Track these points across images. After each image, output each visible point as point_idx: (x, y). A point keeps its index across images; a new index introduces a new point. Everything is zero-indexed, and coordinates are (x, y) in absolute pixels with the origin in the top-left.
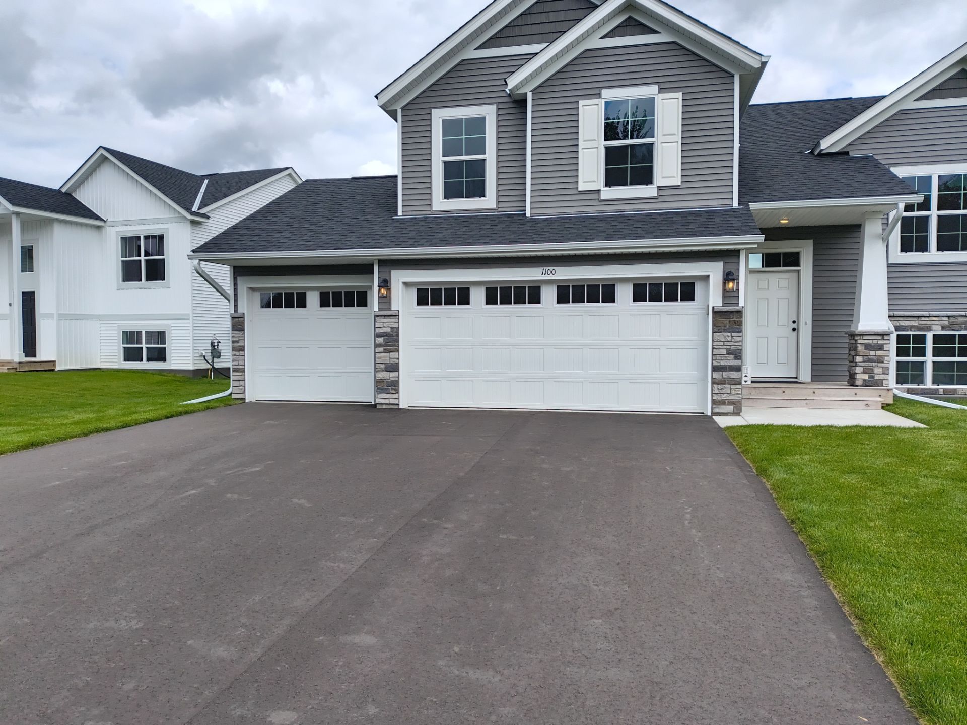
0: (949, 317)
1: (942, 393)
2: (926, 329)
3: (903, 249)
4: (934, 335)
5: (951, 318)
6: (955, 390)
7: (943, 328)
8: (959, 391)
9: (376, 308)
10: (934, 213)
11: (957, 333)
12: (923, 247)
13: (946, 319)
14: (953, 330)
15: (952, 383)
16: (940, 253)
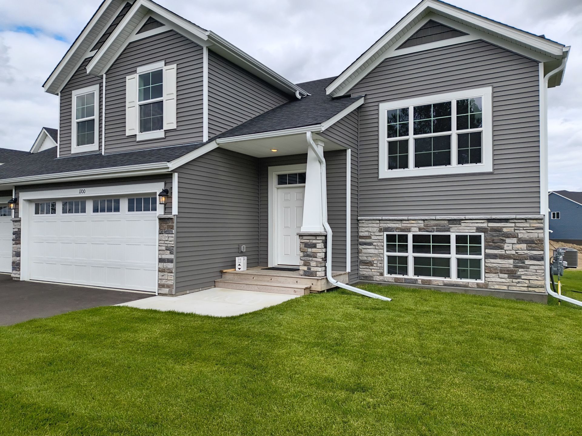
0: (424, 220)
1: (420, 283)
2: (407, 231)
3: (391, 167)
4: (413, 235)
5: (426, 222)
6: (430, 280)
7: (420, 229)
8: (434, 282)
9: (13, 217)
10: (411, 137)
11: (431, 234)
12: (404, 165)
13: (422, 222)
14: (427, 231)
15: (429, 275)
16: (417, 168)
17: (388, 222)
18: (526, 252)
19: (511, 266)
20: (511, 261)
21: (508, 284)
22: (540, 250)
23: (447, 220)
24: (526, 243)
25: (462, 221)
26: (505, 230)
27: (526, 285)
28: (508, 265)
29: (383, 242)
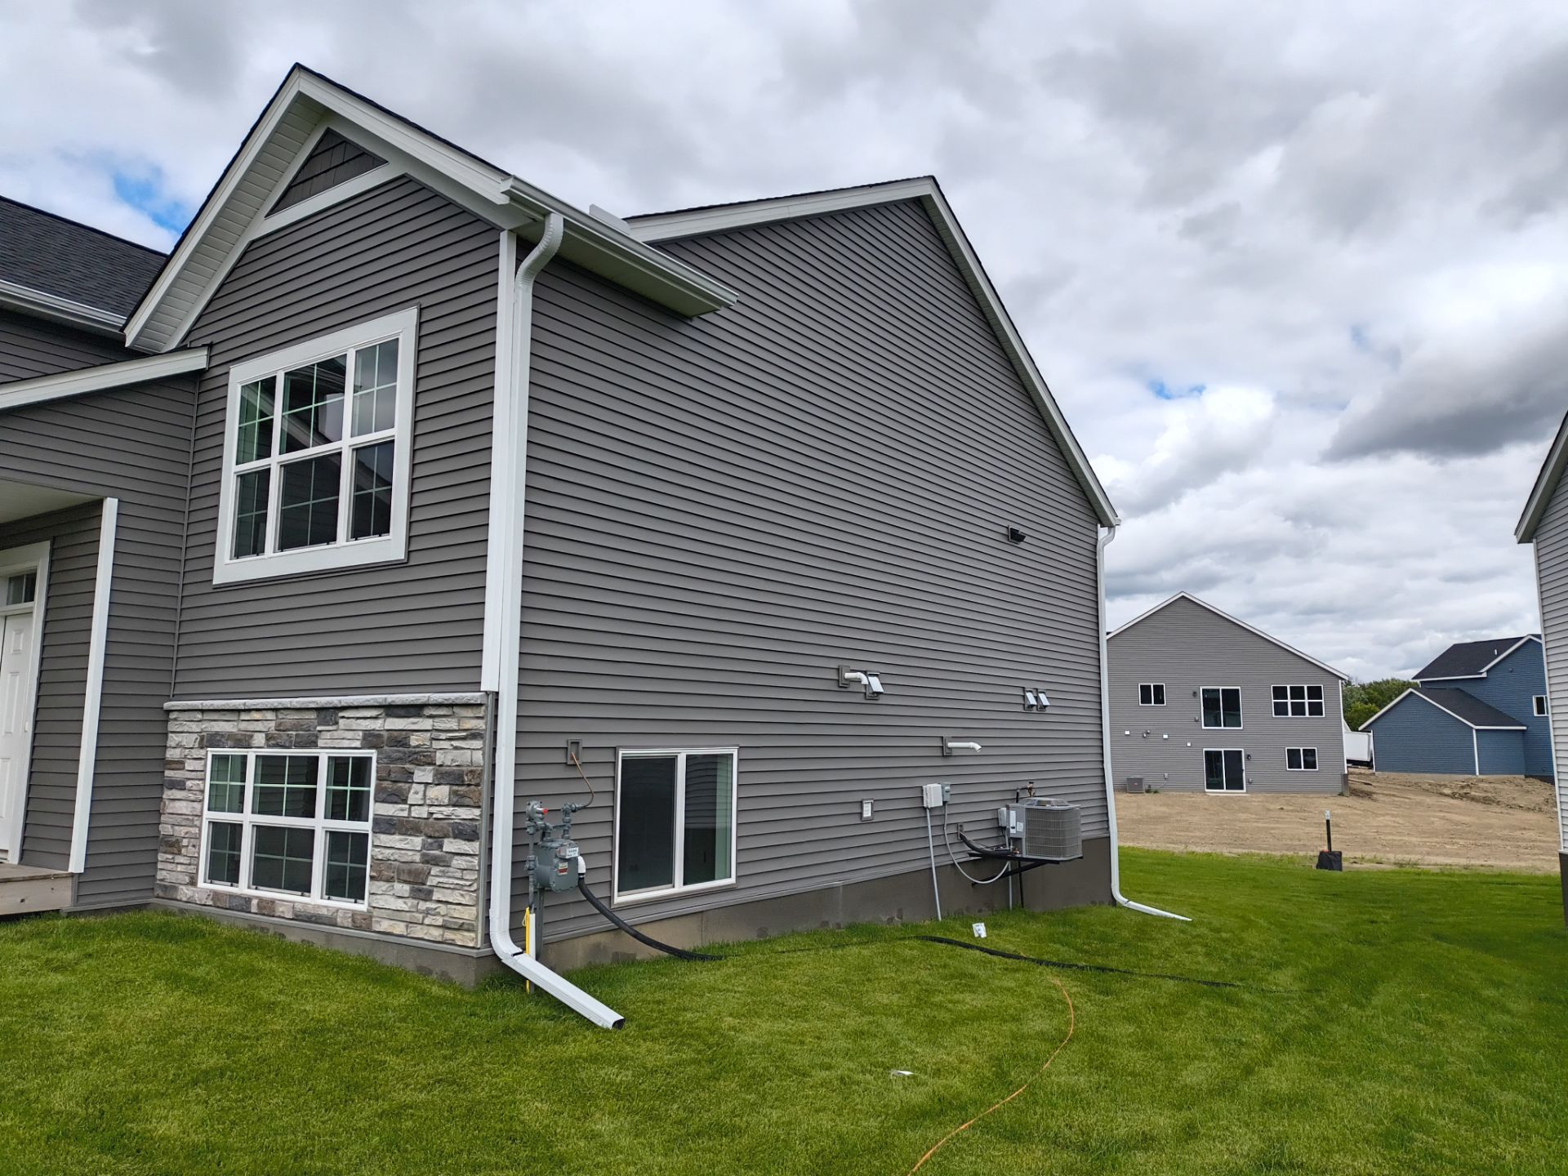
17: (215, 716)
18: (448, 810)
19: (417, 858)
20: (417, 841)
21: (407, 917)
22: (472, 804)
23: (316, 709)
24: (447, 784)
25: (341, 714)
26: (414, 740)
27: (440, 921)
28: (410, 853)
29: (203, 780)
